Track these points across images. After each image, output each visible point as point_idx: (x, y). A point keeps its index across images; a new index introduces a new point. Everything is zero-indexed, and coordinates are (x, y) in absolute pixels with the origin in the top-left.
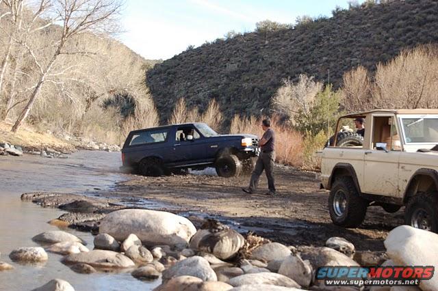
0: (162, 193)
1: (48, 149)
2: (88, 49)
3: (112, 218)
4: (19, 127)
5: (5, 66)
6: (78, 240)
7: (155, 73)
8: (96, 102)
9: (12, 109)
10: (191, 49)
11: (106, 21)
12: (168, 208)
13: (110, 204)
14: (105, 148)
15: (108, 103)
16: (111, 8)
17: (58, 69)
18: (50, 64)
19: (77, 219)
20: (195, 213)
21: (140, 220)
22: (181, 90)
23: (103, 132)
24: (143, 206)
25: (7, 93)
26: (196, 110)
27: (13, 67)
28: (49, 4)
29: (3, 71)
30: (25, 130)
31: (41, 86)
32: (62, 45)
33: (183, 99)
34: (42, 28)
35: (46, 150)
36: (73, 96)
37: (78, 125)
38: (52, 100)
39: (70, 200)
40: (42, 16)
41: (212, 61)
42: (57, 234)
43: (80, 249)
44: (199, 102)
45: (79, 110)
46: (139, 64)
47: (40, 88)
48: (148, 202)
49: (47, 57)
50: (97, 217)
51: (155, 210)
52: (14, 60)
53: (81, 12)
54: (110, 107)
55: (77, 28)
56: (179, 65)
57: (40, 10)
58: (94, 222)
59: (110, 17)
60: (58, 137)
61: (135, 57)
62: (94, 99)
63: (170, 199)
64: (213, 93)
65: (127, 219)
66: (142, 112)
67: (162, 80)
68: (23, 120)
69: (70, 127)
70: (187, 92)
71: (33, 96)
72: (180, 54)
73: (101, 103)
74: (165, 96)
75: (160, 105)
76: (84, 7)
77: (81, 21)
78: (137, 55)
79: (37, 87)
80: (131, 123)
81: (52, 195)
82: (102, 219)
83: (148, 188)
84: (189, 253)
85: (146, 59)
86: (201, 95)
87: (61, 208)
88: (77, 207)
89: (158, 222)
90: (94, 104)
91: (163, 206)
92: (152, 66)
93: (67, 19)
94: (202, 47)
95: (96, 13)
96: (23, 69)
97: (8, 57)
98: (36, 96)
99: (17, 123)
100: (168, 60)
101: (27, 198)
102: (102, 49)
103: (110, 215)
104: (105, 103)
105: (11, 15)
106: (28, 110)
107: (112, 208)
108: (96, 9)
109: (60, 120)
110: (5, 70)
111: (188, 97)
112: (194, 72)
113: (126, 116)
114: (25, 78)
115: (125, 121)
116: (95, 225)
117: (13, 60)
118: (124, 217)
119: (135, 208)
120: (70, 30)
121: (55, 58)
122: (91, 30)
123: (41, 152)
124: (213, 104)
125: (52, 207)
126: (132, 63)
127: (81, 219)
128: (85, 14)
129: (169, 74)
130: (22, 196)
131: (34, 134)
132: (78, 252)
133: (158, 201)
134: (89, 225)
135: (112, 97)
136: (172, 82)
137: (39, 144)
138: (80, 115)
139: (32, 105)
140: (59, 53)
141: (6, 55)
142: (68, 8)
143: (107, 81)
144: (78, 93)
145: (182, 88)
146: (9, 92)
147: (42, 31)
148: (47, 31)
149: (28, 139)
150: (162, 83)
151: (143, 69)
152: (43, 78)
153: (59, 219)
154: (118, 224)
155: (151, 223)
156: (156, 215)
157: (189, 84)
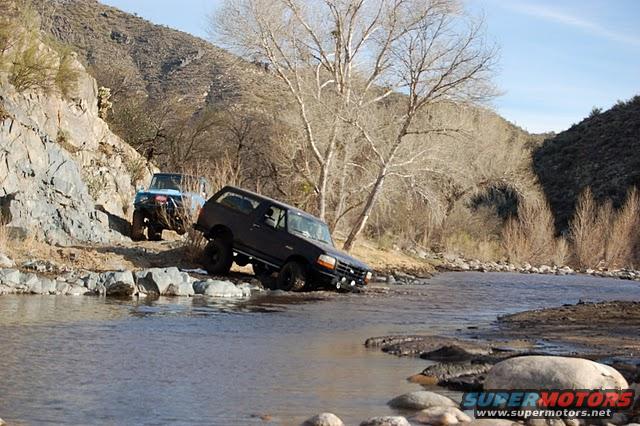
0: (570, 330)
1: (396, 272)
2: (446, 124)
3: (501, 370)
4: (353, 243)
5: (330, 156)
6: (453, 404)
7: (546, 153)
8: (460, 201)
9: (343, 218)
10: (596, 114)
11: (470, 82)
12: (581, 352)
13: (494, 349)
14: (477, 267)
15: (478, 201)
16: (476, 62)
17: (404, 156)
18: (393, 150)
19: (448, 373)
20: (622, 358)
21: (544, 371)
22: (585, 176)
23: (473, 244)
24: (544, 351)
25: (334, 196)
26: (608, 205)
27: (341, 157)
28: (387, 64)
29: (328, 164)
30: (361, 246)
31: (382, 182)
32: (408, 122)
33: (588, 190)
34: (380, 98)
35: (393, 274)
36: (428, 194)
37: (437, 235)
38: (398, 202)
39: (436, 346)
40: (379, 82)
41: (630, 130)
42: (423, 396)
43: (457, 417)
44: (612, 192)
45: (437, 214)
46: (520, 142)
47: (380, 185)
48: (549, 345)
49: (389, 140)
50: (477, 369)
51: (561, 355)
52: (342, 147)
53: (432, 72)
54: (481, 208)
55: (429, 95)
56: (580, 138)
57: (375, 74)
58: (474, 377)
59: (475, 76)
60: (409, 254)
61: (514, 130)
62: (457, 196)
63: (582, 339)
64: (633, 177)
65: (523, 371)
66: (529, 211)
67: (555, 163)
68: (359, 232)
69: (425, 240)
70: (595, 179)
71: (371, 197)
72: (581, 123)
73: (469, 201)
74: (561, 186)
75: (555, 199)
76: (436, 64)
77: (434, 84)
78: (517, 128)
79: (377, 185)
80: (512, 228)
81: (410, 339)
82: (485, 372)
83: (547, 323)
84: (620, 420)
85: (530, 132)
86: (615, 181)
87: (424, 357)
88: (448, 355)
89: (569, 373)
90: (458, 204)
91: (572, 350)
92: (540, 143)
93: (414, 83)
94: (613, 109)
95: (454, 71)
96: (356, 159)
97: (333, 144)
98: (375, 197)
99: (351, 238)
100: (563, 133)
101: (374, 345)
102: (465, 123)
103: (498, 366)
104: (474, 201)
105: (335, 84)
106: (366, 218)
107: (497, 356)
108: (454, 66)
109: (411, 230)
110: (331, 163)
111: (597, 186)
112: (603, 148)
113: (506, 219)
114: (359, 172)
115: (503, 226)
116: (475, 381)
117: (340, 146)
118: (519, 368)
119: (533, 354)
120: (419, 99)
121: (400, 141)
122: (449, 97)
123: (388, 278)
124: (633, 194)
125: (410, 355)
126: (511, 141)
127: (455, 373)
128: (439, 74)
129: (566, 152)
130: (367, 342)
131: (375, 252)
132: (455, 421)
133: (565, 342)
134: (467, 382)
135: (484, 192)
136: (571, 163)
137: (383, 266)
138: (439, 221)
139: (370, 210)
140: (404, 133)
141: (330, 141)
142: (414, 68)
143: (476, 169)
144: (436, 188)
145: (586, 173)
146: (338, 193)
147: (380, 103)
148: (387, 102)
149: (367, 260)
150: (556, 167)
151: (527, 148)
152: (385, 170)
153: (422, 374)
154: (510, 380)
155: (560, 376)
156: (566, 364)
157: (596, 166)
